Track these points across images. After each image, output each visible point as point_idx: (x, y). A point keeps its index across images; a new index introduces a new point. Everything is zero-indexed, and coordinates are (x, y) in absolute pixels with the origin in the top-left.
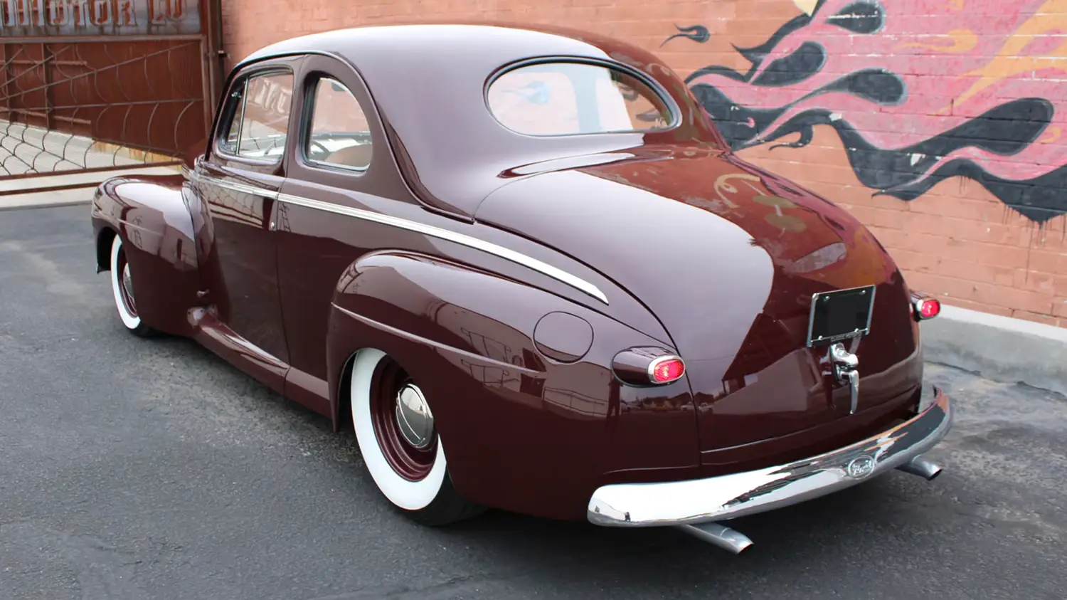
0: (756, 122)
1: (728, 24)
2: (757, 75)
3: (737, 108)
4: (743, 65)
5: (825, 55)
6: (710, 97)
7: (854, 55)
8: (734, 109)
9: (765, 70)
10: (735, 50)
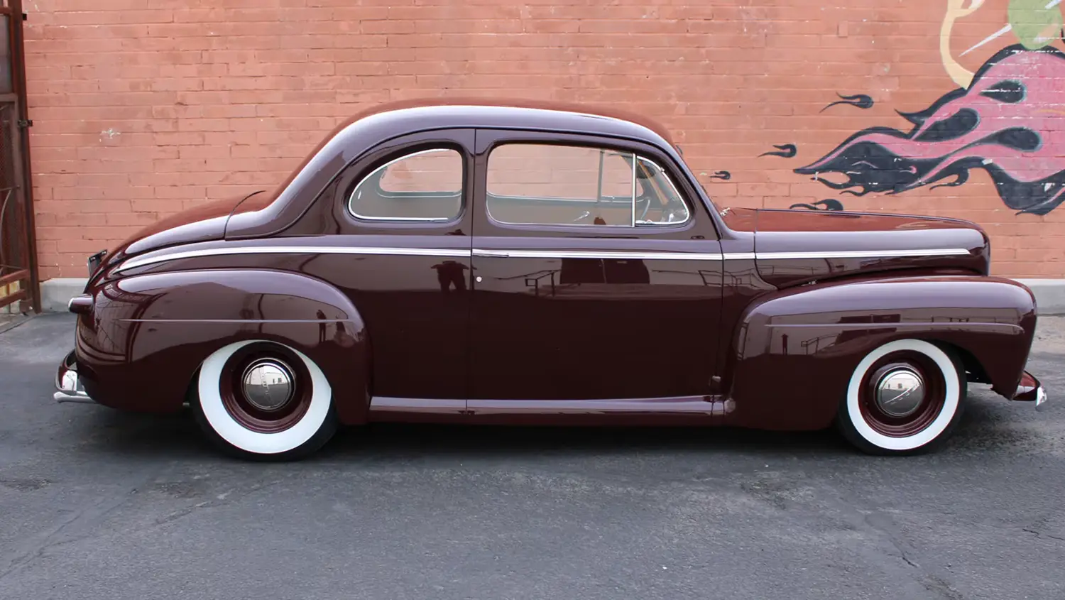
0: (917, 170)
1: (892, 94)
2: (918, 134)
3: (900, 160)
4: (906, 126)
5: (978, 118)
6: (873, 152)
7: (1002, 118)
8: (897, 160)
9: (927, 130)
10: (897, 114)
